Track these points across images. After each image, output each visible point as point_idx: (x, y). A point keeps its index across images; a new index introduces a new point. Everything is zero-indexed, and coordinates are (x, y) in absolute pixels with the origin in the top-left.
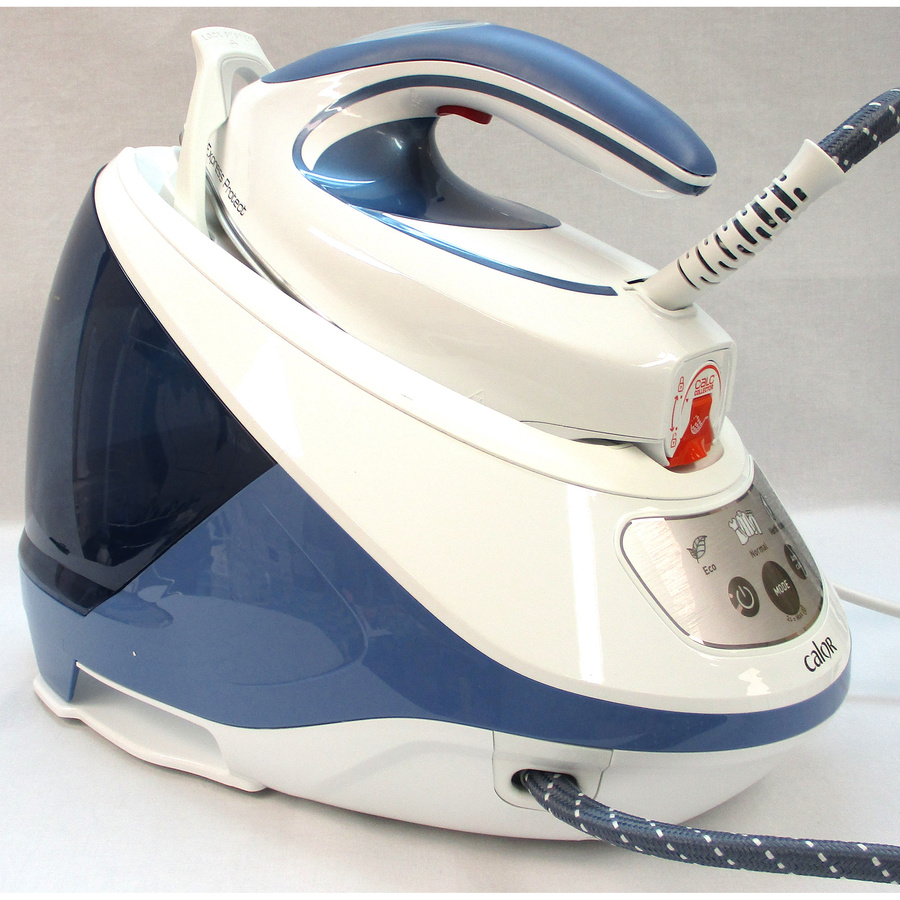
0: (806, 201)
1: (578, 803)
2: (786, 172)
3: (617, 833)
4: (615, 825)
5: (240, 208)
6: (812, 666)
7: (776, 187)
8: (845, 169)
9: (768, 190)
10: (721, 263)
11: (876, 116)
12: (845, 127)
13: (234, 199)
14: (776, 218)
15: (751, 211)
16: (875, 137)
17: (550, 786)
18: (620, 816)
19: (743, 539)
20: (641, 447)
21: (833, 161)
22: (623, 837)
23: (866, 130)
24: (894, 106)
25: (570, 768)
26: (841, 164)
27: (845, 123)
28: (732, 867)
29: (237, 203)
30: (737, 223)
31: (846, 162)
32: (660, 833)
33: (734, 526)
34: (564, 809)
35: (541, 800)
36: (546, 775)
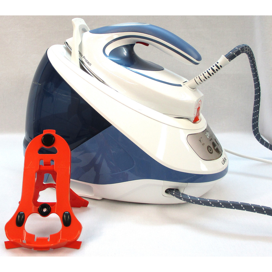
0: (222, 68)
1: (181, 194)
2: (218, 61)
3: (190, 200)
4: (189, 198)
5: (89, 64)
6: (223, 163)
7: (216, 64)
8: (230, 61)
9: (214, 65)
10: (204, 80)
11: (237, 51)
12: (230, 53)
13: (87, 62)
14: (216, 71)
15: (211, 69)
16: (236, 55)
17: (174, 191)
18: (190, 196)
19: (208, 138)
20: (188, 119)
21: (228, 60)
22: (191, 200)
23: (234, 54)
24: (240, 49)
25: (178, 187)
26: (229, 60)
27: (230, 52)
28: (213, 206)
29: (88, 63)
30: (207, 71)
31: (230, 60)
32: (199, 199)
33: (206, 135)
34: (178, 196)
35: (172, 195)
36: (173, 189)
